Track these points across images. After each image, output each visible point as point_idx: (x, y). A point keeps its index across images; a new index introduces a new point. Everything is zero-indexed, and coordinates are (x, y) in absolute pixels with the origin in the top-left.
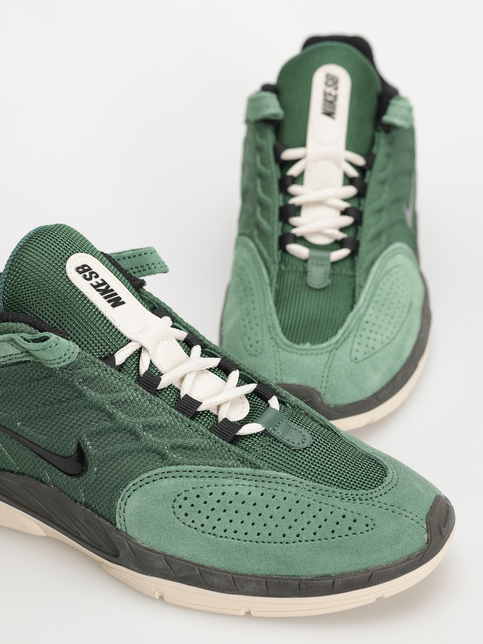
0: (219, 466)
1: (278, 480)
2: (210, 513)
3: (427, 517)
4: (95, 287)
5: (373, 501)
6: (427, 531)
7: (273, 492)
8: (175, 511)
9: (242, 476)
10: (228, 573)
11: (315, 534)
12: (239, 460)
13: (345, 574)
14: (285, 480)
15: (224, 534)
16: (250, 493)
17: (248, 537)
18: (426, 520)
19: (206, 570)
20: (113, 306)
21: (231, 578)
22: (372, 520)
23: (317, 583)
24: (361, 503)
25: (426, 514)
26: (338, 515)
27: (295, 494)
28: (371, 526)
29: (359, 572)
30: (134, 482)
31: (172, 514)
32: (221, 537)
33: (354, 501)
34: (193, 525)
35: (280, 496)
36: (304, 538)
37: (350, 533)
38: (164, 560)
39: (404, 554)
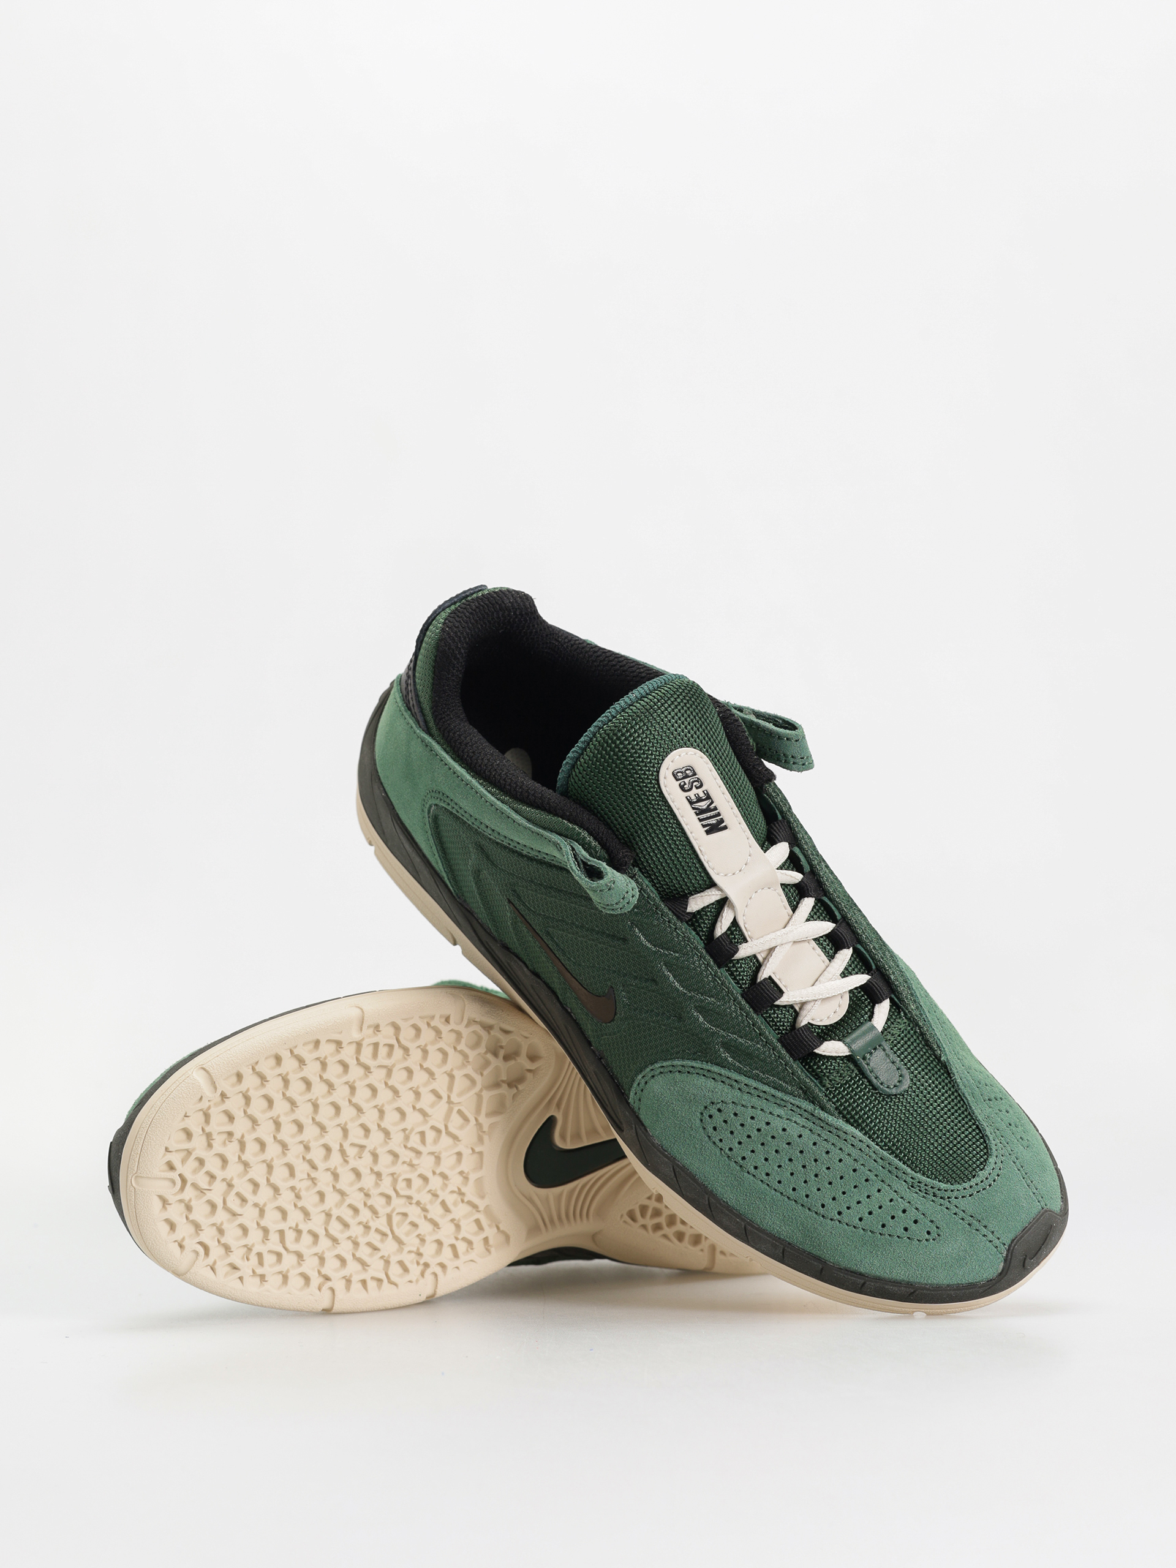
0: (774, 1088)
1: (841, 1134)
2: (744, 1139)
3: (1012, 1243)
4: (691, 803)
5: (949, 1202)
6: (1005, 1260)
7: (829, 1147)
8: (703, 1118)
9: (799, 1110)
10: (743, 1220)
11: (861, 1219)
12: (801, 1088)
13: (882, 1280)
14: (849, 1137)
15: (752, 1170)
16: (800, 1136)
17: (780, 1187)
18: (1010, 1246)
19: (718, 1205)
20: (708, 832)
21: (743, 1227)
22: (937, 1228)
23: (844, 1277)
24: (933, 1201)
25: (1011, 1238)
26: (897, 1208)
27: (855, 1160)
28: (934, 1235)
29: (901, 1283)
30: (665, 1064)
31: (698, 1121)
32: (748, 1172)
33: (925, 1195)
34: (720, 1144)
35: (836, 1154)
36: (846, 1220)
37: (905, 1234)
38: (672, 1169)
39: (964, 1281)
